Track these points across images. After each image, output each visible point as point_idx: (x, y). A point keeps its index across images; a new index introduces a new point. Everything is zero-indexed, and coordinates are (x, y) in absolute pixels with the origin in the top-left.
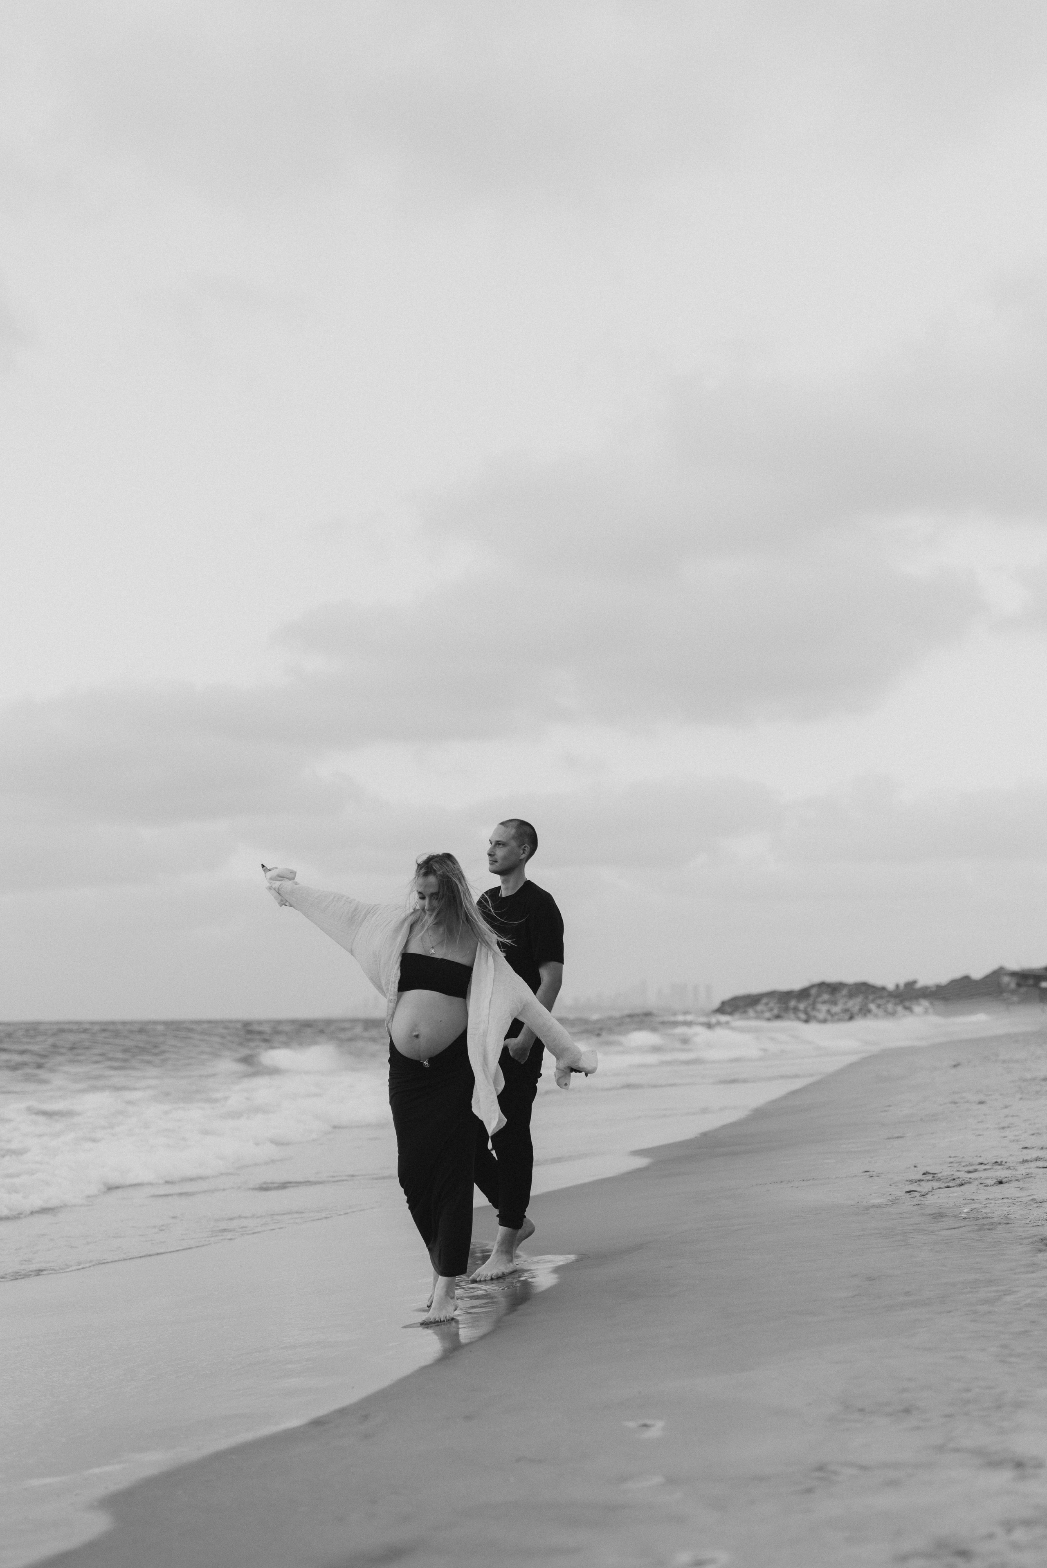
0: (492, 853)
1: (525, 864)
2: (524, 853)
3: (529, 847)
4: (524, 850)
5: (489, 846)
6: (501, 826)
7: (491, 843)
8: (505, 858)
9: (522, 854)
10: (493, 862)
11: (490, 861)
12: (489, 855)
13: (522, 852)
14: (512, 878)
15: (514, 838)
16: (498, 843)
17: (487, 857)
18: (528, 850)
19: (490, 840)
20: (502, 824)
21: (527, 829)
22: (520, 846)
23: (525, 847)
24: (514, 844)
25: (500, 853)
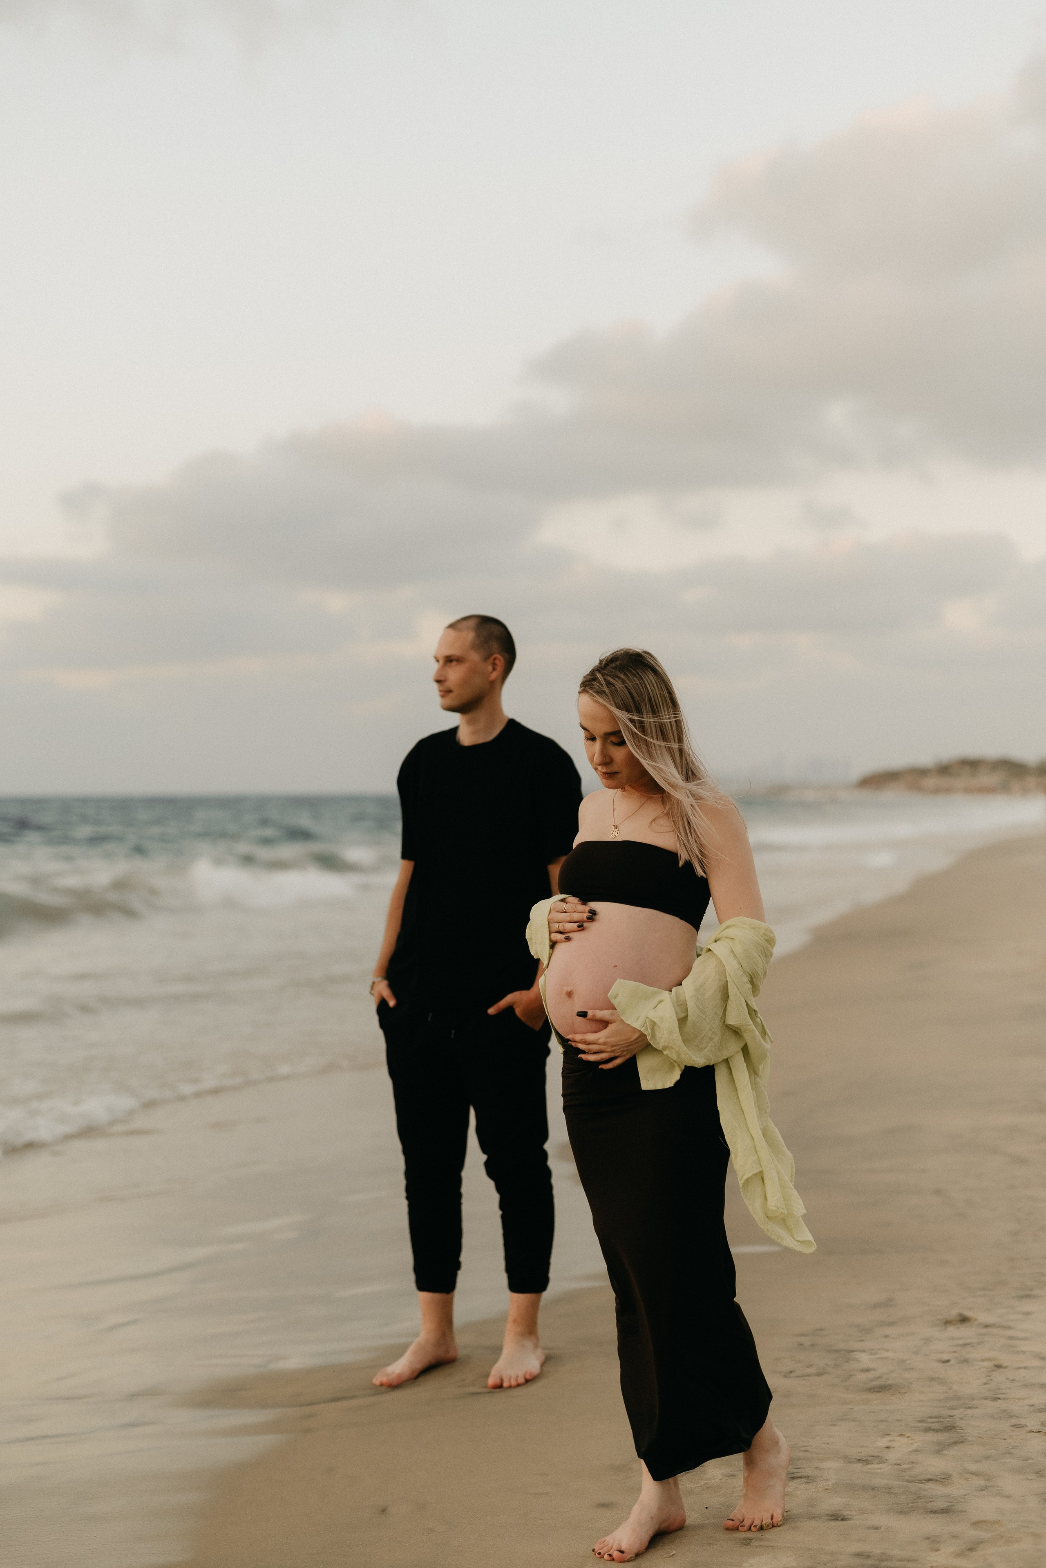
0: (441, 678)
1: (501, 689)
2: (494, 669)
3: (501, 658)
4: (494, 664)
5: (435, 667)
6: (449, 630)
7: (438, 661)
8: (464, 682)
9: (492, 672)
10: (446, 692)
11: (440, 691)
12: (438, 681)
13: (490, 668)
14: (481, 715)
15: (474, 646)
16: (449, 660)
17: (435, 687)
18: (501, 662)
19: (435, 658)
20: (452, 626)
21: (496, 629)
22: (486, 659)
23: (495, 659)
24: (475, 657)
25: (455, 674)
